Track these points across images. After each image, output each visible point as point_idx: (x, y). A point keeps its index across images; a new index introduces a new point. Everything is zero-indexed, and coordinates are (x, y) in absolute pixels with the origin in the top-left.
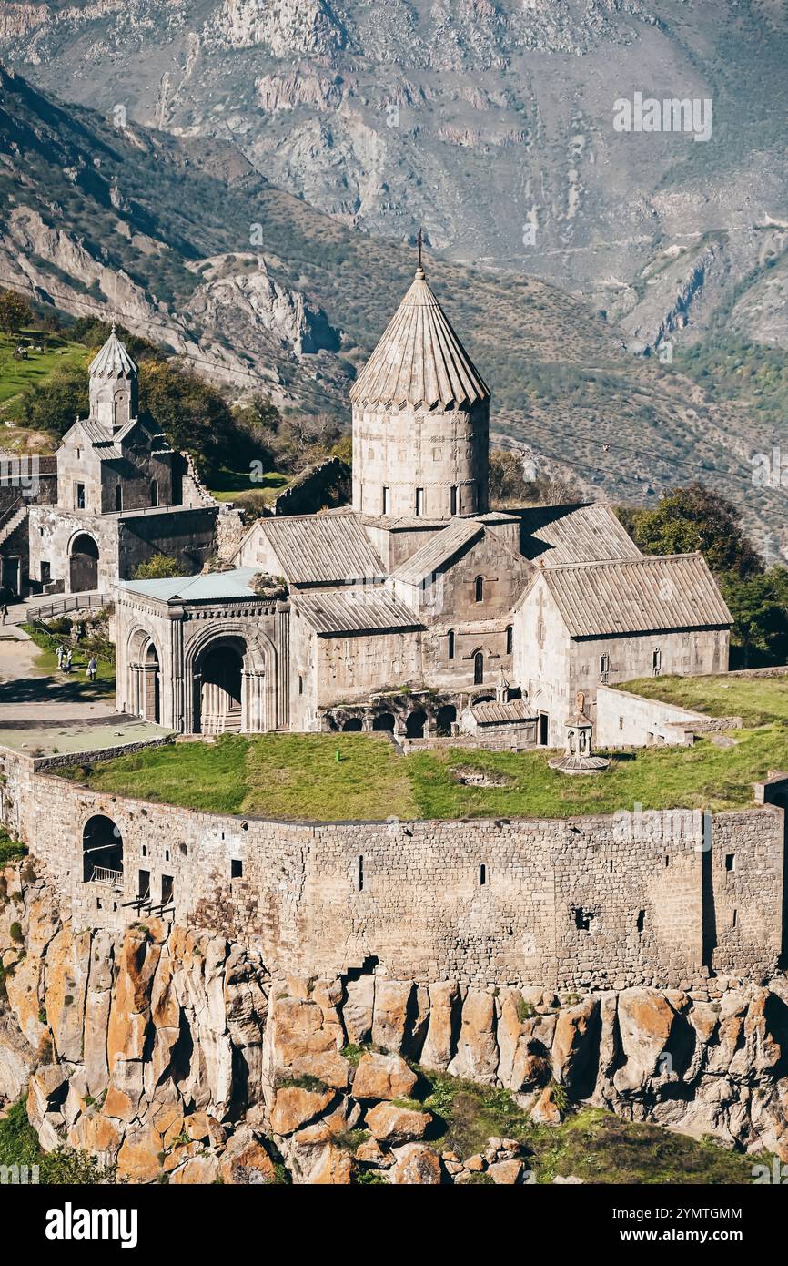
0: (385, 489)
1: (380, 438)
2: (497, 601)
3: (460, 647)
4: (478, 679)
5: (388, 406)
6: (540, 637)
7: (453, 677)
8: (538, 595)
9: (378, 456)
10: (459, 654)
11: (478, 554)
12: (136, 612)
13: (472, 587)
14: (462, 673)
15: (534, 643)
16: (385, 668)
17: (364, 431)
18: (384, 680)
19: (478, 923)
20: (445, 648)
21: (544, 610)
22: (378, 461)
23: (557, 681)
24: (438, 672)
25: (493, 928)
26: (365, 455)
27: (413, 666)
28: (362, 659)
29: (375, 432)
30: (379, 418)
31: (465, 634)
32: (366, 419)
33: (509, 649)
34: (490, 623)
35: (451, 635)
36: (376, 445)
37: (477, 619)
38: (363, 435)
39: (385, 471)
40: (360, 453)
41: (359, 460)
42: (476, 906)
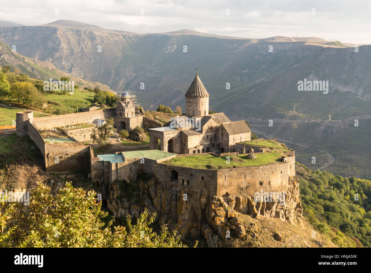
0: (193, 111)
1: (193, 103)
2: (214, 130)
3: (208, 138)
4: (211, 143)
5: (194, 97)
6: (222, 135)
8: (222, 128)
10: (208, 139)
11: (211, 122)
13: (210, 127)
14: (209, 142)
15: (221, 136)
16: (198, 142)
17: (189, 101)
19: (244, 185)
20: (206, 138)
21: (223, 131)
23: (226, 143)
24: (206, 142)
25: (247, 186)
26: (190, 106)
27: (202, 141)
28: (195, 140)
29: (192, 102)
30: (193, 99)
31: (209, 135)
32: (190, 99)
33: (215, 138)
34: (212, 133)
35: (207, 135)
36: (192, 104)
37: (211, 133)
38: (189, 102)
39: (193, 108)
40: (188, 105)
41: (188, 106)
42: (244, 182)
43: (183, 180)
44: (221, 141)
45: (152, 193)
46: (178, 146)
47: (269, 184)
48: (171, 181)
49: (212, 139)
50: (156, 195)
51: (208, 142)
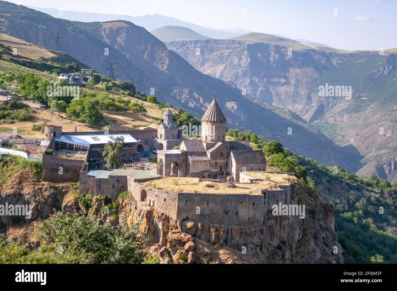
0: (206, 136)
2: (225, 157)
4: (221, 170)
5: (207, 121)
6: (232, 164)
7: (216, 170)
8: (231, 156)
10: (217, 166)
11: (221, 148)
13: (220, 154)
14: (218, 169)
15: (230, 165)
16: (203, 168)
18: (203, 170)
19: (206, 212)
20: (215, 165)
24: (213, 169)
25: (209, 213)
26: (203, 130)
27: (209, 168)
28: (199, 166)
30: (206, 124)
31: (219, 162)
33: (227, 166)
34: (223, 161)
35: (216, 162)
37: (221, 160)
42: (207, 209)
43: (150, 200)
44: (230, 169)
45: (128, 211)
46: (183, 170)
47: (236, 214)
49: (222, 166)
50: (130, 214)
51: (216, 169)
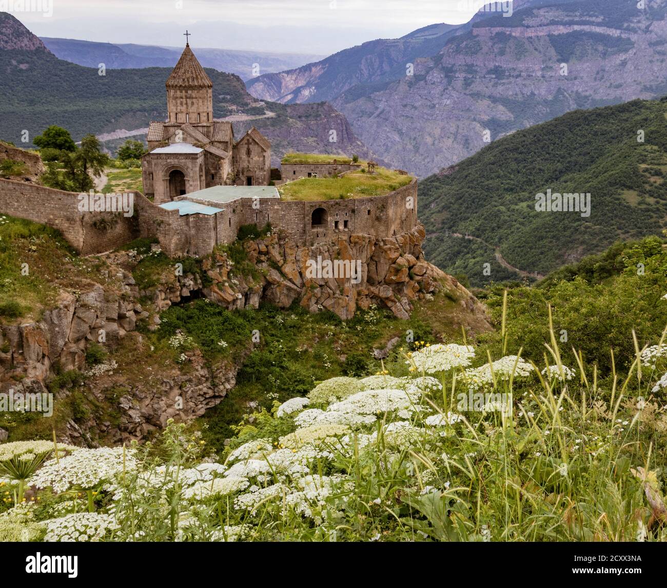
1: (196, 98)
6: (249, 153)
8: (246, 141)
9: (195, 104)
12: (169, 161)
15: (244, 157)
17: (188, 96)
21: (251, 146)
22: (196, 105)
23: (259, 166)
26: (189, 104)
32: (190, 92)
36: (194, 100)
38: (187, 98)
39: (198, 108)
40: (186, 104)
41: (185, 106)
43: (336, 223)
44: (245, 164)
45: (278, 258)
48: (313, 227)
50: (285, 261)
